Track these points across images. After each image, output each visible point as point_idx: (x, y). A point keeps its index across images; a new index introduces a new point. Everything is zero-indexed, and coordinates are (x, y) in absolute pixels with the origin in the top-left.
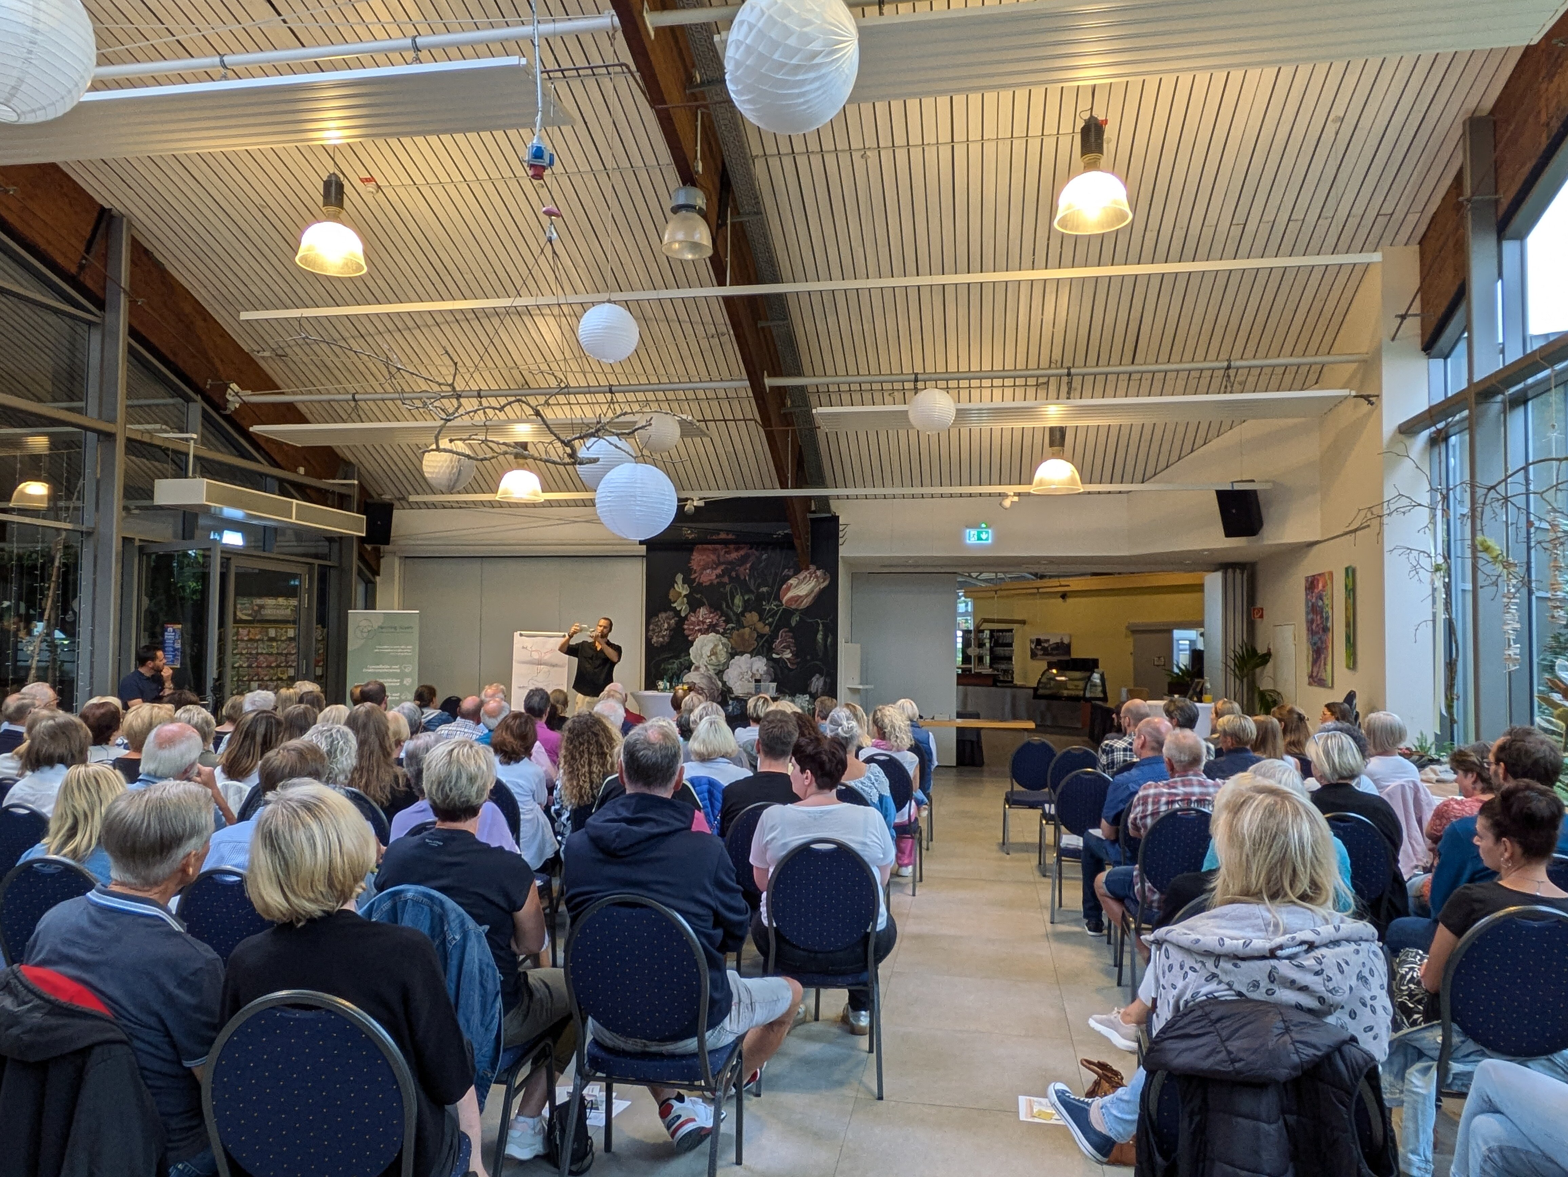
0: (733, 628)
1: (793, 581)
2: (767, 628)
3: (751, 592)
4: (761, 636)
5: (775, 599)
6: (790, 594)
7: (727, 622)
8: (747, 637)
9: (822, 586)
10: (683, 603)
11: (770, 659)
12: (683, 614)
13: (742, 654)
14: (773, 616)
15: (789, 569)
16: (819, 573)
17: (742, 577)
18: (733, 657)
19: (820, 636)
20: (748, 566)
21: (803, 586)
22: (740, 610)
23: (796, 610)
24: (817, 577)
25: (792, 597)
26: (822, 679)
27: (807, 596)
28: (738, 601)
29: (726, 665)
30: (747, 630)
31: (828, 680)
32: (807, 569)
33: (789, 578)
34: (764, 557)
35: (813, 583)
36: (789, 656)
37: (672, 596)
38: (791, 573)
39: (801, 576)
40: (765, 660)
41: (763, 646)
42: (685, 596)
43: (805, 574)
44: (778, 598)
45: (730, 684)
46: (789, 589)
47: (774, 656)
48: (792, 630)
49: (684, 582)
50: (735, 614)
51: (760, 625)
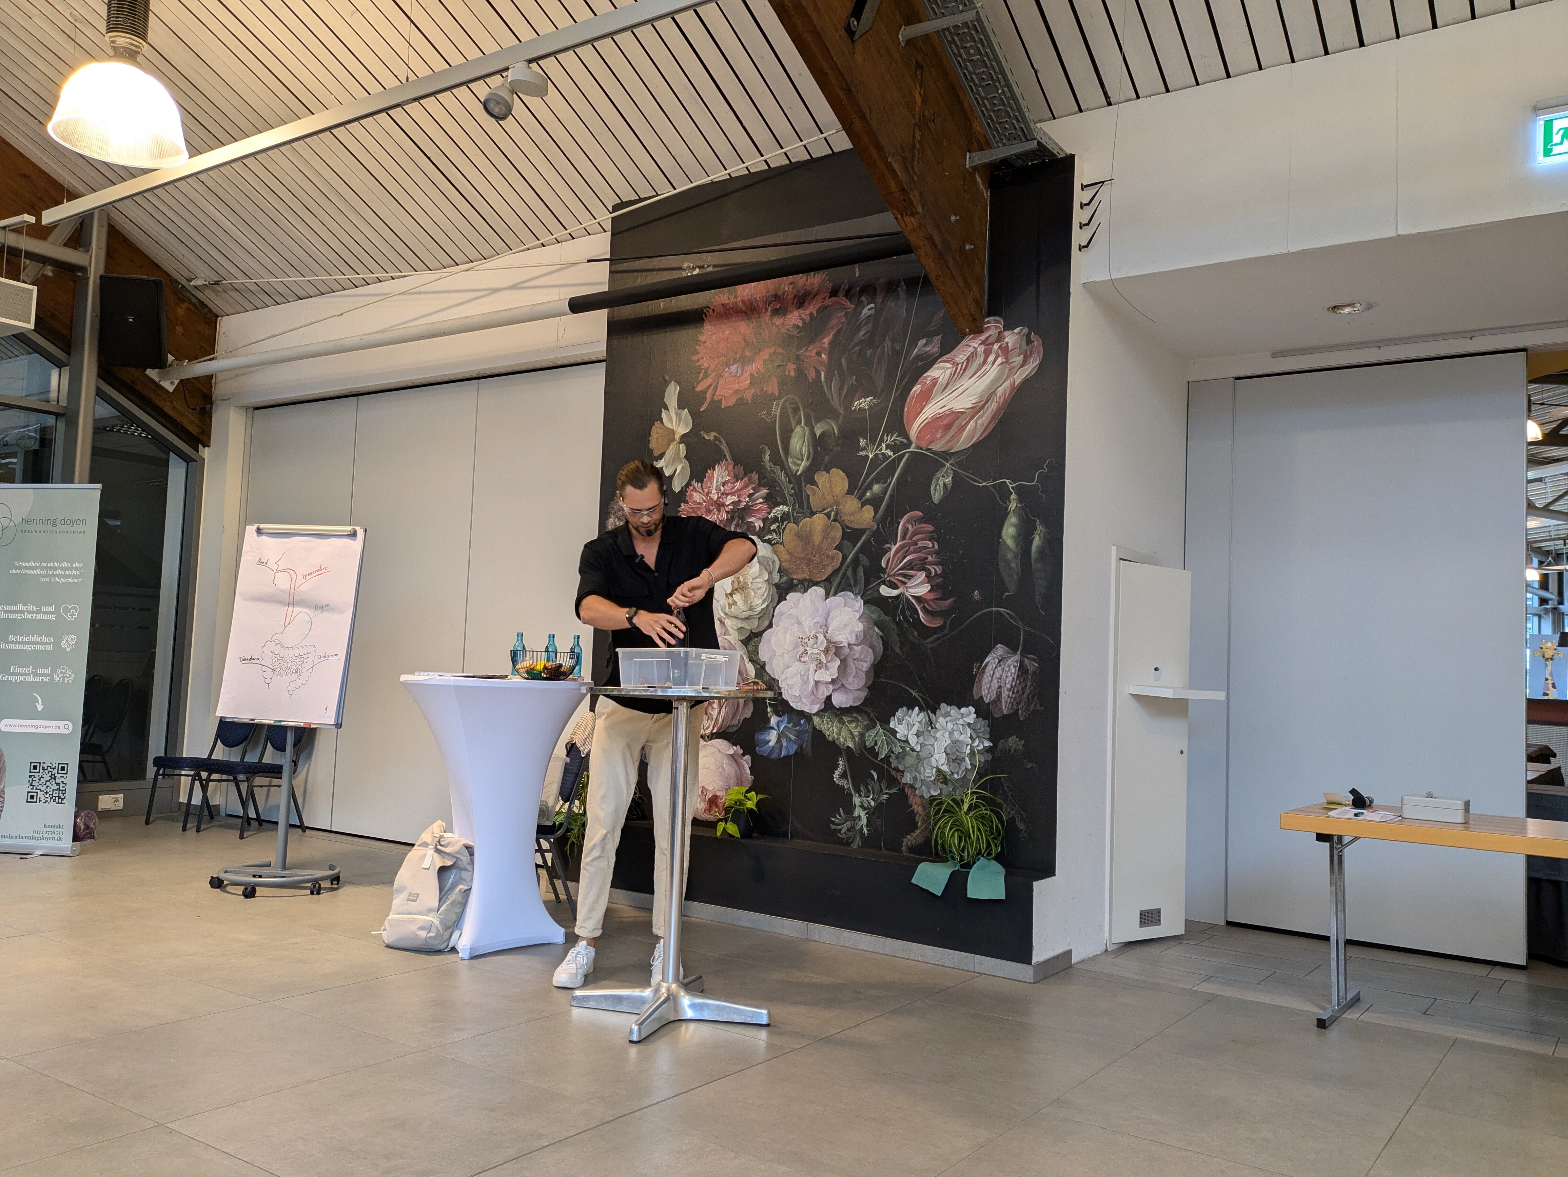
0: (785, 517)
1: (939, 372)
2: (868, 513)
3: (834, 415)
4: (851, 535)
5: (889, 431)
6: (930, 411)
7: (772, 501)
8: (817, 539)
9: (1020, 376)
10: (676, 458)
11: (873, 601)
12: (677, 487)
13: (805, 585)
14: (882, 478)
15: (929, 335)
16: (1011, 338)
17: (811, 375)
18: (782, 598)
19: (1009, 531)
20: (826, 340)
21: (966, 382)
22: (804, 464)
23: (946, 455)
24: (1005, 351)
25: (936, 419)
26: (1013, 661)
27: (977, 409)
28: (799, 443)
29: (768, 619)
30: (819, 520)
31: (1032, 666)
32: (978, 330)
33: (929, 362)
34: (866, 311)
35: (993, 371)
36: (923, 590)
37: (655, 442)
38: (934, 348)
39: (961, 354)
40: (859, 603)
41: (856, 562)
42: (684, 438)
43: (973, 344)
44: (899, 426)
45: (774, 669)
46: (926, 396)
47: (885, 591)
48: (931, 514)
49: (681, 406)
50: (793, 478)
51: (851, 504)
